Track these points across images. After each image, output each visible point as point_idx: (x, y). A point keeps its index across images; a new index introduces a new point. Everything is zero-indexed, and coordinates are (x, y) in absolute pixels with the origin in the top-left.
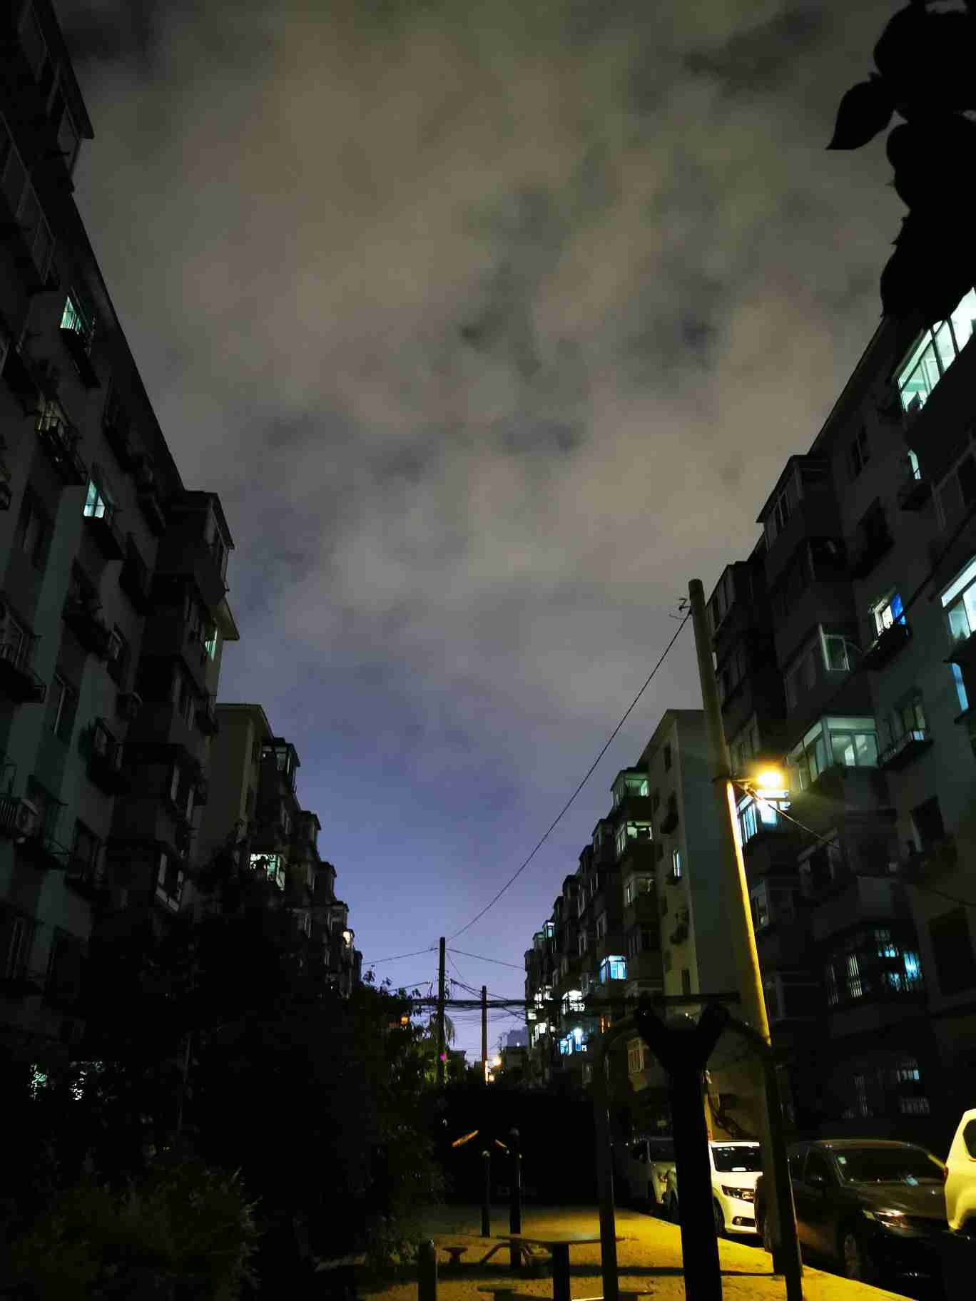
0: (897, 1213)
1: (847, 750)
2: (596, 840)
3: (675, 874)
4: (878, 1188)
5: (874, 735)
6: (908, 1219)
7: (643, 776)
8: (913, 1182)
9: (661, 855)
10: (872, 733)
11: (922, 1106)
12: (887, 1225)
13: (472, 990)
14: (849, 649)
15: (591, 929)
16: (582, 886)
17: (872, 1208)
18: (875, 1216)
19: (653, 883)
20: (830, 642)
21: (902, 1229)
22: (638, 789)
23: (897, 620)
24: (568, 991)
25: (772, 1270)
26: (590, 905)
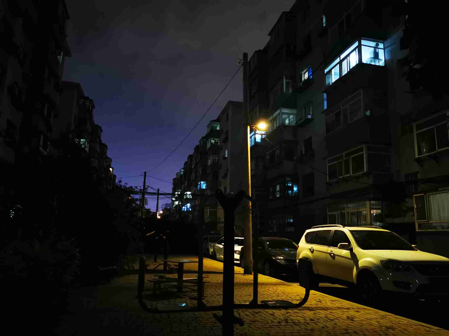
0: (282, 258)
1: (287, 120)
2: (200, 144)
3: (225, 157)
4: (277, 251)
5: (296, 115)
6: (285, 259)
7: (218, 123)
8: (287, 250)
9: (222, 149)
10: (295, 115)
11: (292, 229)
12: (279, 261)
13: (154, 189)
14: (292, 85)
15: (196, 172)
16: (194, 159)
17: (275, 256)
18: (275, 258)
19: (218, 160)
20: (286, 82)
21: (283, 262)
22: (216, 127)
23: (309, 77)
24: (186, 192)
25: (243, 273)
26: (196, 164)
